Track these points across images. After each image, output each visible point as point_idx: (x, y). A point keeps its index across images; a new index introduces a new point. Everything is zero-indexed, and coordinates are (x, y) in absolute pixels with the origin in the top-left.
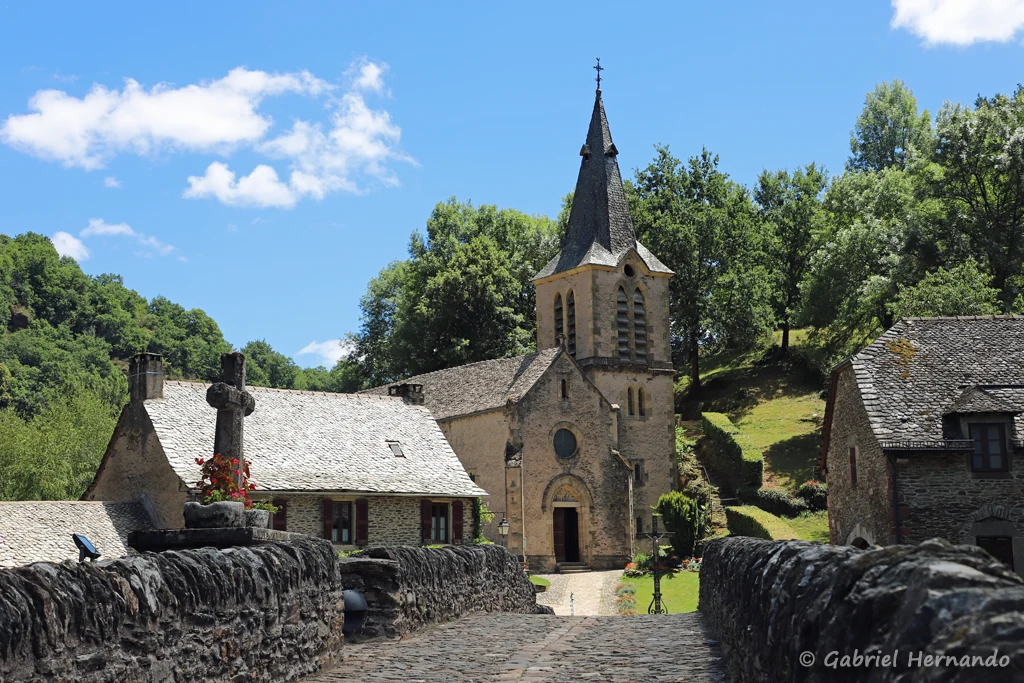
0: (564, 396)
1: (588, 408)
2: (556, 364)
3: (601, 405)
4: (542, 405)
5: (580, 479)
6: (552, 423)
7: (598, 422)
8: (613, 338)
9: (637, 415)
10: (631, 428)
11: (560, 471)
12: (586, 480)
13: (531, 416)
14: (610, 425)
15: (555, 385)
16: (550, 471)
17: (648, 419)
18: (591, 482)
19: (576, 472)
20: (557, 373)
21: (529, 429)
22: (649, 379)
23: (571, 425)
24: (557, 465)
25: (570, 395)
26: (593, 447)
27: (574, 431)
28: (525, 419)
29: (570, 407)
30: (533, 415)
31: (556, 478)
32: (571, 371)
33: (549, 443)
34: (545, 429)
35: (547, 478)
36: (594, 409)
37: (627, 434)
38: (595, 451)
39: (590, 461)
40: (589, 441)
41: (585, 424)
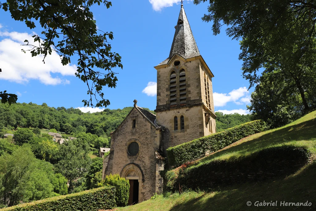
0: (134, 126)
1: (145, 130)
2: (131, 113)
3: (151, 128)
4: (124, 132)
5: (138, 166)
6: (127, 140)
7: (149, 137)
8: (167, 95)
9: (179, 129)
10: (176, 137)
11: (129, 162)
12: (141, 166)
13: (118, 138)
14: (156, 137)
15: (130, 123)
16: (124, 162)
17: (186, 131)
18: (144, 167)
19: (136, 162)
20: (131, 117)
21: (116, 144)
22: (187, 110)
23: (136, 139)
24: (128, 159)
25: (136, 126)
26: (146, 149)
27: (137, 142)
28: (116, 140)
29: (136, 131)
30: (119, 138)
31: (127, 165)
32: (138, 115)
33: (125, 148)
34: (124, 143)
35: (122, 165)
36: (148, 131)
37: (174, 140)
38: (147, 151)
39: (144, 156)
40: (144, 146)
41: (143, 138)
